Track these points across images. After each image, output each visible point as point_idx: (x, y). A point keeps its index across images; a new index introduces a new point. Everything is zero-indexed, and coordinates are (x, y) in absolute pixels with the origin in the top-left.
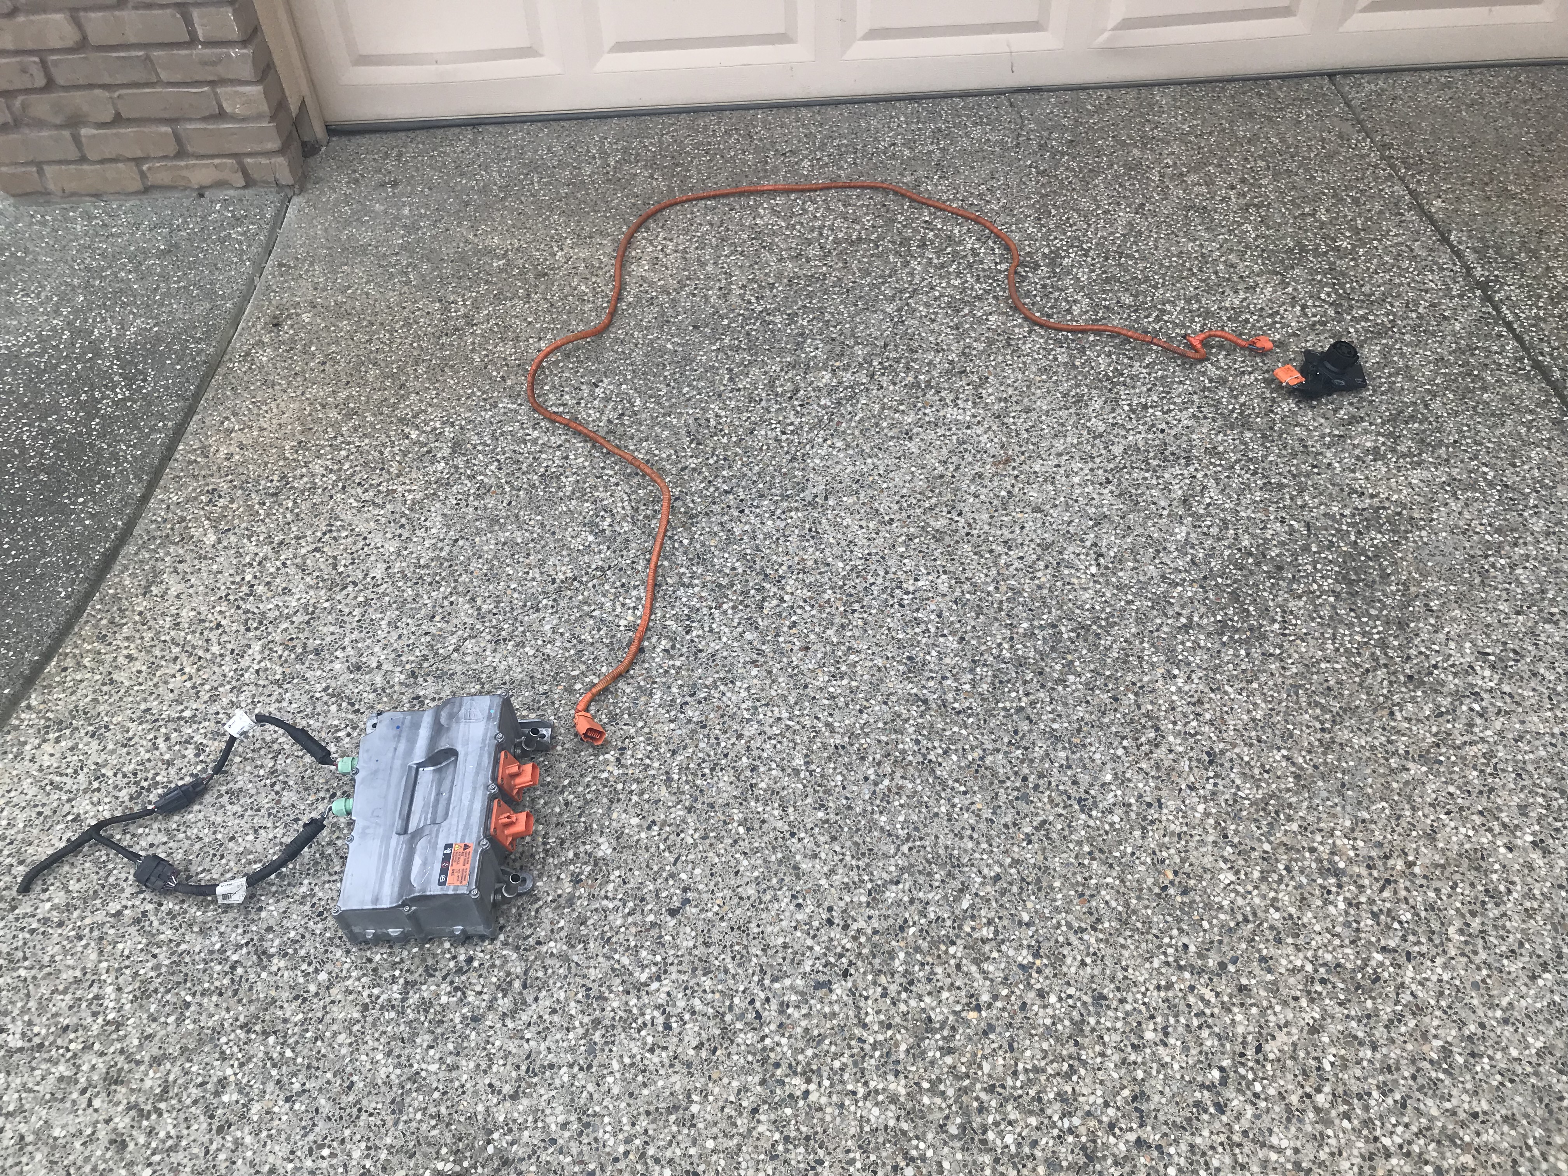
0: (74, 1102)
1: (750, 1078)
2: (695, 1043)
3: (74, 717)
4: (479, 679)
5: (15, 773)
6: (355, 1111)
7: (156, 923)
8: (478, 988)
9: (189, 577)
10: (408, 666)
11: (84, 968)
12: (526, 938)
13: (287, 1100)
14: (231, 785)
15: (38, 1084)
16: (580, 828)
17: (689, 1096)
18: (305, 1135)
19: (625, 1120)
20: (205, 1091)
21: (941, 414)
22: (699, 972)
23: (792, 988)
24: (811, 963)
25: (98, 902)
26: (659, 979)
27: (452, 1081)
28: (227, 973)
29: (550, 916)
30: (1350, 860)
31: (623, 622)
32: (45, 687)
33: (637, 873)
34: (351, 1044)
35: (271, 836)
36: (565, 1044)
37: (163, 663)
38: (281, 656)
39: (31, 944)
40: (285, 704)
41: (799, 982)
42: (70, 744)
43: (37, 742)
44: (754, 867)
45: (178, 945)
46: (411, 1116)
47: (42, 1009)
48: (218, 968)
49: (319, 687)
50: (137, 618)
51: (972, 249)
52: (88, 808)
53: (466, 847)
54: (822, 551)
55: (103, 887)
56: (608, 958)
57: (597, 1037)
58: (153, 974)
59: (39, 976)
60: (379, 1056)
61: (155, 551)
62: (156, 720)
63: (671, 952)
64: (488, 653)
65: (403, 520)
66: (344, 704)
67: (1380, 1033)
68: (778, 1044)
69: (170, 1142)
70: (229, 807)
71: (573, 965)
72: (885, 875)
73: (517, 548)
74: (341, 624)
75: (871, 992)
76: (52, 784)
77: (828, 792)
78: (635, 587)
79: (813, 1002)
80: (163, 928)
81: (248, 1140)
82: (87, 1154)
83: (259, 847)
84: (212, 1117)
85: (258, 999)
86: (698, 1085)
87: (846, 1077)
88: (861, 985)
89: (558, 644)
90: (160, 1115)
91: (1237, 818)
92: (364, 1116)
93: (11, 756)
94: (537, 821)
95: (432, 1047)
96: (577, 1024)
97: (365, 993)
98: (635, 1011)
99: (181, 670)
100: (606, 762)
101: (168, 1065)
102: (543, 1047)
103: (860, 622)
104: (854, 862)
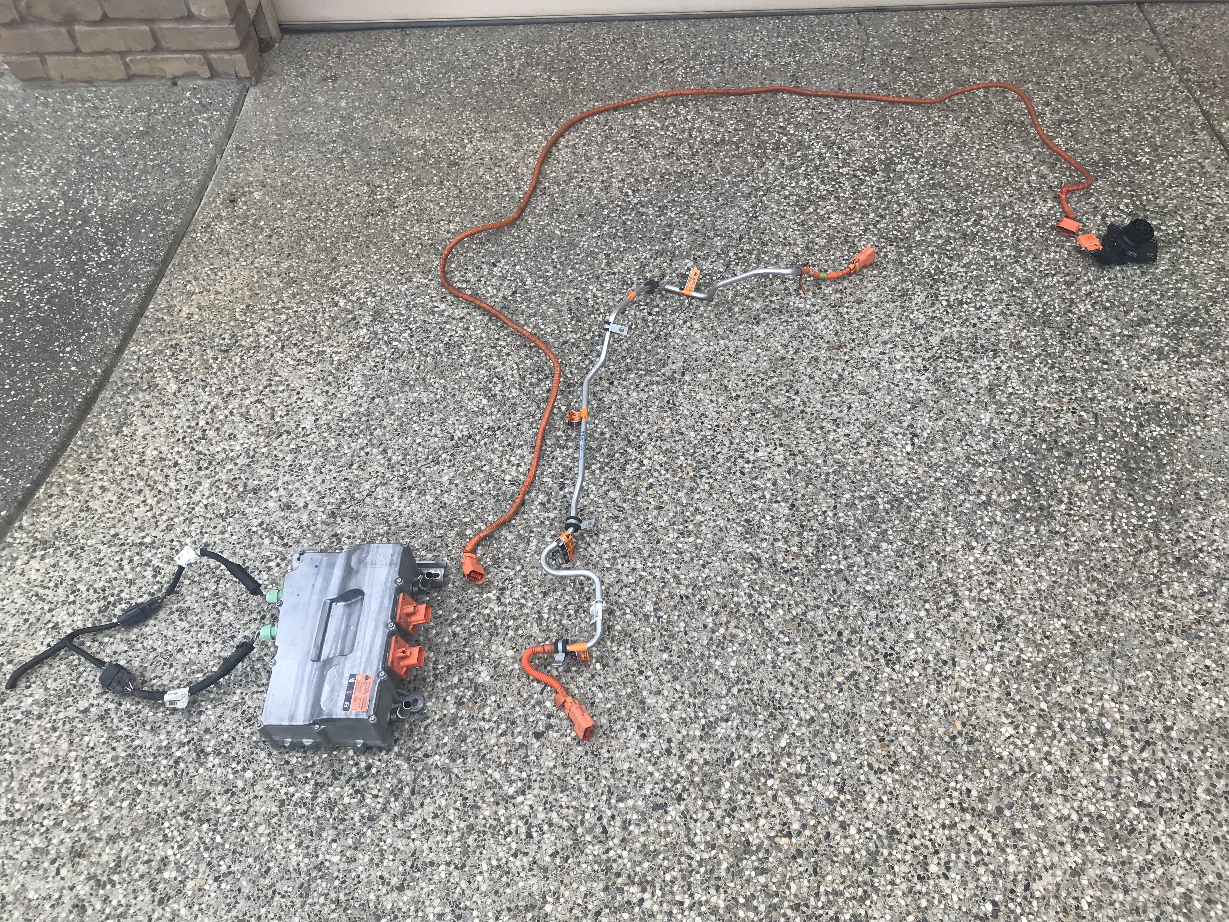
0: (45, 870)
1: (595, 885)
2: (550, 851)
3: (56, 538)
4: (387, 521)
5: (7, 584)
6: (270, 892)
7: (116, 721)
8: (375, 792)
9: (153, 420)
10: (329, 507)
11: (57, 756)
12: (416, 751)
13: (216, 879)
14: (181, 604)
15: (17, 853)
16: (465, 657)
17: (544, 897)
18: (229, 911)
19: (490, 914)
20: (150, 867)
21: (785, 302)
22: (558, 789)
23: (634, 808)
24: (651, 786)
25: (70, 699)
26: (523, 793)
27: (350, 872)
28: (171, 767)
29: (437, 732)
30: (1116, 722)
31: (508, 477)
32: (34, 511)
33: (509, 699)
34: (269, 834)
35: (211, 650)
36: (444, 845)
37: (130, 494)
38: (225, 494)
39: (15, 733)
40: (227, 535)
41: (640, 803)
42: (53, 562)
43: (26, 558)
44: (608, 700)
45: (133, 740)
46: (316, 900)
47: (22, 789)
48: (164, 762)
49: (255, 522)
50: (110, 454)
51: (820, 154)
52: (65, 617)
53: (367, 677)
54: (678, 422)
55: (75, 687)
56: (483, 772)
57: (470, 840)
58: (112, 764)
59: (21, 761)
60: (292, 846)
61: (127, 396)
62: (123, 544)
63: (535, 770)
64: (395, 499)
65: (330, 379)
66: (276, 538)
67: (1132, 879)
68: (620, 857)
69: (120, 910)
70: (178, 623)
71: (453, 776)
72: (716, 713)
73: (423, 407)
74: (276, 468)
75: (700, 815)
76: (37, 595)
77: (673, 636)
78: (520, 446)
79: (651, 821)
80: (121, 725)
81: (183, 912)
82: (54, 915)
83: (201, 659)
84: (155, 890)
85: (195, 791)
86: (552, 888)
87: (675, 888)
88: (692, 809)
89: (453, 494)
90: (114, 886)
91: (1019, 678)
92: (277, 897)
93: (5, 569)
94: (429, 648)
95: (335, 841)
96: (455, 828)
97: (283, 791)
98: (503, 820)
99: (144, 501)
100: (489, 600)
101: (121, 844)
102: (426, 846)
103: (707, 487)
104: (691, 700)
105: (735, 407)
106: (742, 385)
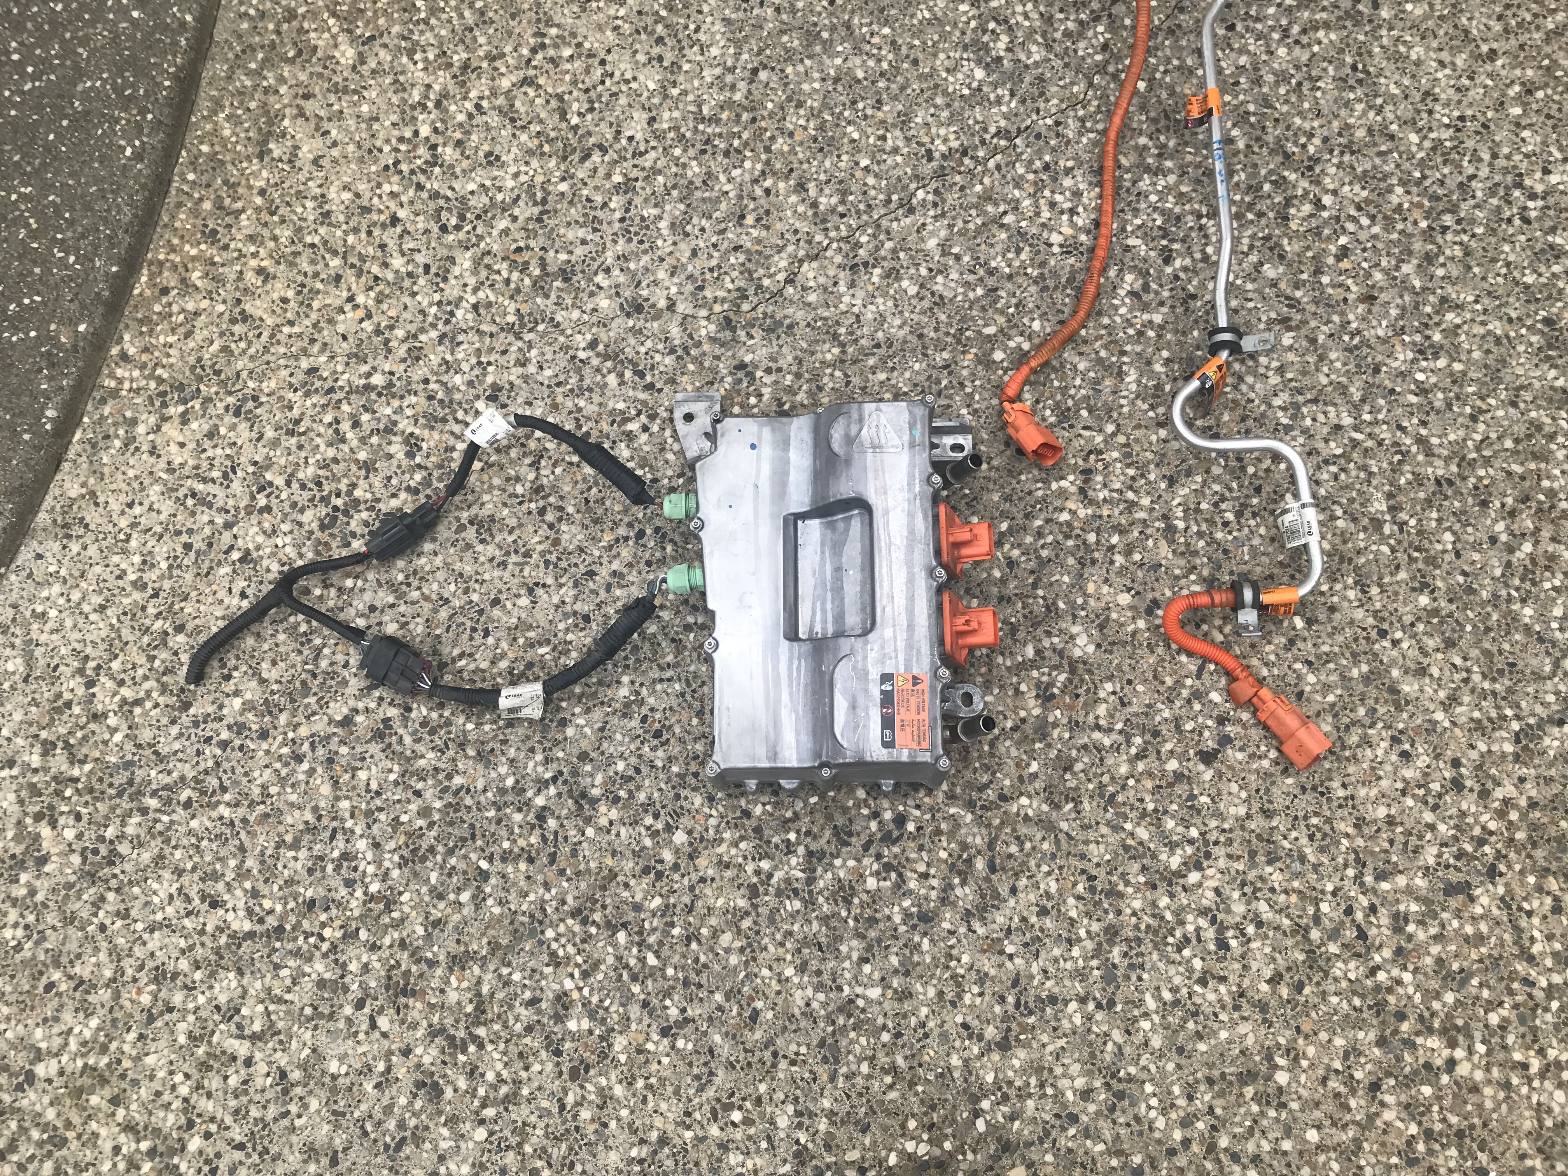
0: (349, 1021)
1: (1361, 1035)
2: (1268, 973)
3: (200, 379)
4: (835, 336)
5: (131, 473)
6: (767, 1054)
7: (407, 740)
8: (922, 868)
9: (326, 125)
10: (717, 308)
11: (315, 809)
12: (982, 788)
13: (665, 1032)
14: (474, 510)
15: (289, 990)
16: (1038, 605)
17: (1269, 1058)
18: (701, 1089)
19: (1176, 1090)
20: (539, 1012)
22: (1261, 858)
23: (1409, 891)
24: (1434, 850)
25: (312, 700)
26: (1199, 867)
27: (905, 1016)
28: (533, 826)
29: (1014, 752)
31: (1055, 238)
32: (141, 322)
33: (1140, 688)
34: (742, 950)
35: (556, 600)
36: (1069, 965)
37: (319, 286)
38: (508, 281)
39: (226, 765)
40: (532, 369)
41: (1420, 882)
42: (206, 427)
43: (153, 420)
44: (1327, 688)
45: (449, 777)
46: (854, 1067)
47: (269, 874)
48: (518, 817)
49: (581, 341)
50: (259, 201)
52: (260, 539)
53: (916, 680)
54: (1379, 111)
55: (314, 676)
56: (1117, 828)
57: (1116, 954)
58: (421, 823)
59: (252, 819)
60: (789, 972)
61: (258, 74)
62: (331, 390)
63: (1213, 823)
64: (842, 288)
65: (659, 28)
66: (628, 374)
68: (1399, 982)
69: (504, 1090)
70: (480, 548)
71: (1061, 836)
72: (1539, 709)
73: (857, 89)
74: (595, 225)
75: (1536, 904)
76: (194, 495)
77: (1432, 561)
78: (1068, 171)
79: (1445, 915)
80: (420, 748)
81: (619, 1091)
82: (385, 1101)
83: (540, 616)
84: (558, 1053)
85: (588, 871)
86: (1282, 1041)
87: (1510, 1039)
88: (1519, 892)
89: (954, 275)
90: (481, 1046)
92: (783, 1065)
93: (117, 443)
94: (968, 591)
95: (866, 960)
96: (1082, 933)
97: (750, 868)
98: (1169, 916)
99: (351, 299)
100: (1063, 494)
101: (477, 970)
102: (1035, 969)
103: (1458, 251)
104: (1486, 685)
105: (1490, 75)
106: (1497, 27)
